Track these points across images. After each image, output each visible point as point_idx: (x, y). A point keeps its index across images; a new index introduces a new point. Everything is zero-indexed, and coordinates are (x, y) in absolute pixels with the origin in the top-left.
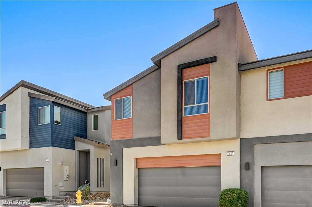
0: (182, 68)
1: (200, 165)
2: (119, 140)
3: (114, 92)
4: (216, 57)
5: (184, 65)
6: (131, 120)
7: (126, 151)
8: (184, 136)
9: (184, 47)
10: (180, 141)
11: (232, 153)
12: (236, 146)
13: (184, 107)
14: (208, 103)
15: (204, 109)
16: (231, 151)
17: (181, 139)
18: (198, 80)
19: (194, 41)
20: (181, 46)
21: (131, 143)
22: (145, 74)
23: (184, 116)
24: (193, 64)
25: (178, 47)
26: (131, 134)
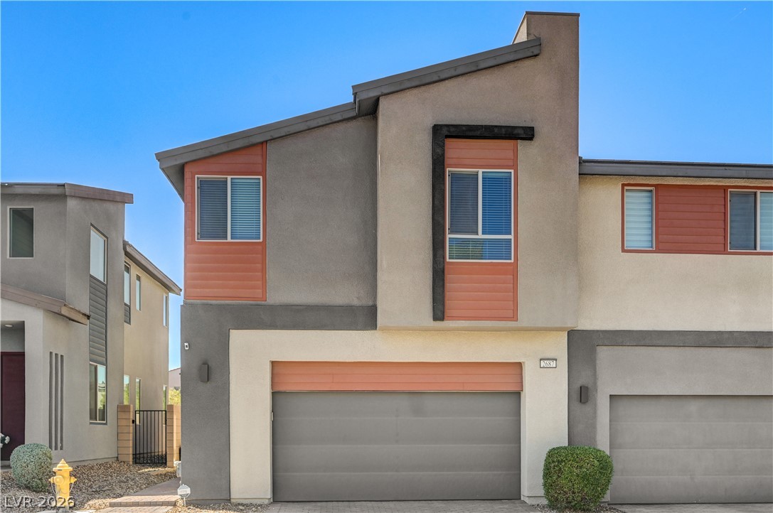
0: (443, 134)
1: (468, 388)
2: (214, 302)
3: (201, 154)
4: (532, 129)
5: (452, 129)
6: (260, 247)
7: (240, 339)
8: (448, 313)
9: (447, 81)
10: (439, 324)
11: (552, 363)
12: (558, 347)
13: (448, 236)
14: (511, 237)
15: (503, 249)
16: (549, 357)
17: (442, 319)
18: (486, 174)
19: (474, 75)
20: (443, 76)
21: (263, 317)
22: (313, 124)
23: (448, 260)
24: (478, 133)
25: (436, 78)
26: (261, 291)
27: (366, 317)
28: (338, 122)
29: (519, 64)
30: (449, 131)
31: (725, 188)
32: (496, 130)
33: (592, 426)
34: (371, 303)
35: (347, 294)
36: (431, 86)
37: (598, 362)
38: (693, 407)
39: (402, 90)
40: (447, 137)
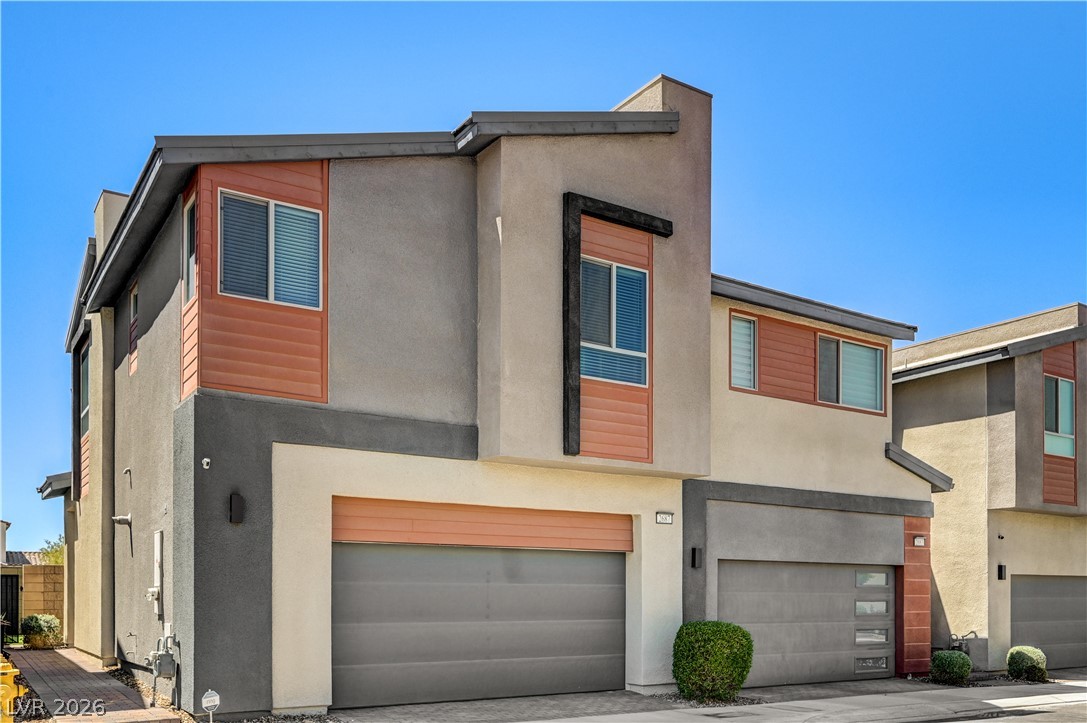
0: (577, 207)
1: (576, 546)
2: (246, 396)
4: (670, 224)
5: (589, 204)
6: (318, 320)
7: (286, 457)
8: (584, 445)
9: (579, 138)
10: (572, 460)
11: (668, 518)
12: (672, 497)
14: (646, 355)
15: (635, 370)
16: (665, 510)
17: (576, 453)
18: (620, 270)
21: (324, 427)
22: (399, 150)
23: (584, 377)
24: (616, 216)
25: (570, 130)
26: (318, 386)
27: (465, 442)
28: (428, 155)
29: (655, 138)
30: (585, 205)
31: (815, 331)
32: (635, 216)
33: (702, 597)
34: (469, 422)
35: (439, 407)
36: (560, 139)
37: (707, 519)
38: (785, 574)
39: (528, 135)
40: (585, 212)
